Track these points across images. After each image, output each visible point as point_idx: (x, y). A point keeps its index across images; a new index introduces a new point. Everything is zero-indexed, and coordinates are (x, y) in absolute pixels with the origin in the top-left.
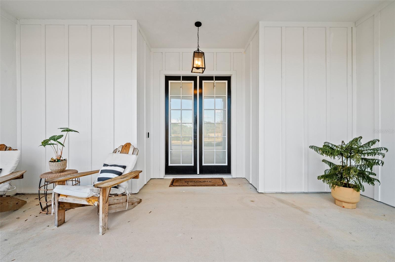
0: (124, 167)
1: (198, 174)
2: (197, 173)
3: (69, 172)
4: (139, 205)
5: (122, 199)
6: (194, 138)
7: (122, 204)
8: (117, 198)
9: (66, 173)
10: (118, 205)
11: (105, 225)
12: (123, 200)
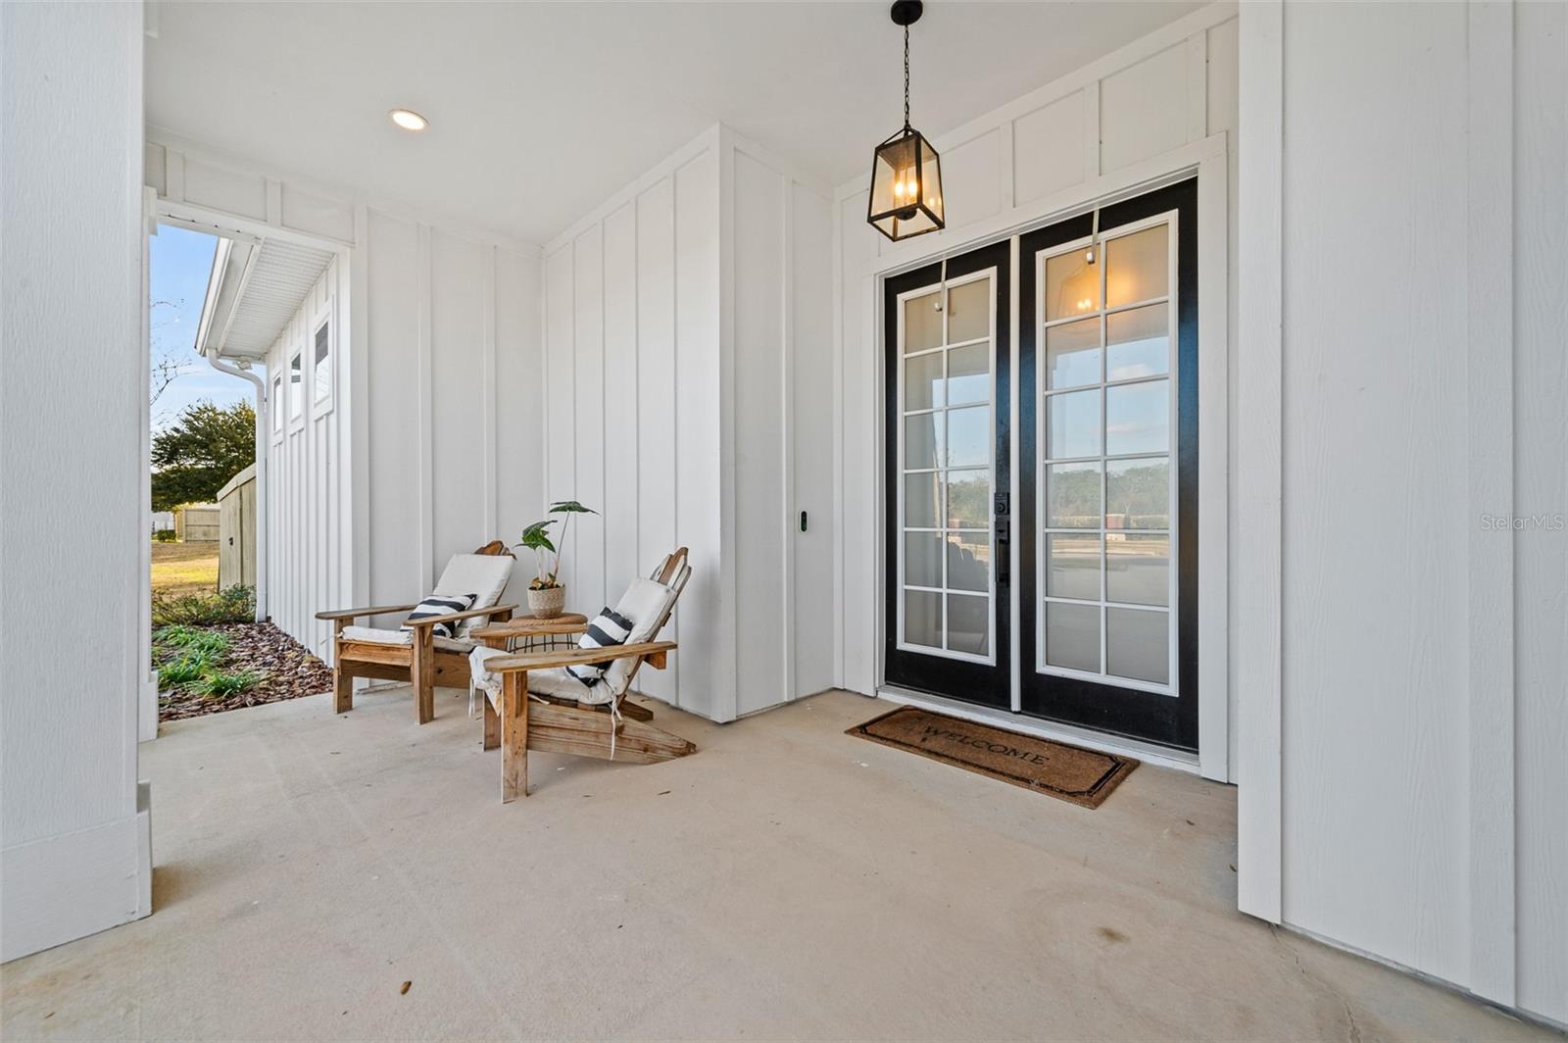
0: (627, 625)
1: (1013, 709)
2: (1009, 706)
3: (569, 619)
4: (678, 759)
5: (597, 721)
6: (996, 535)
7: (597, 736)
8: (573, 712)
9: (562, 620)
10: (576, 737)
11: (516, 780)
12: (601, 725)
